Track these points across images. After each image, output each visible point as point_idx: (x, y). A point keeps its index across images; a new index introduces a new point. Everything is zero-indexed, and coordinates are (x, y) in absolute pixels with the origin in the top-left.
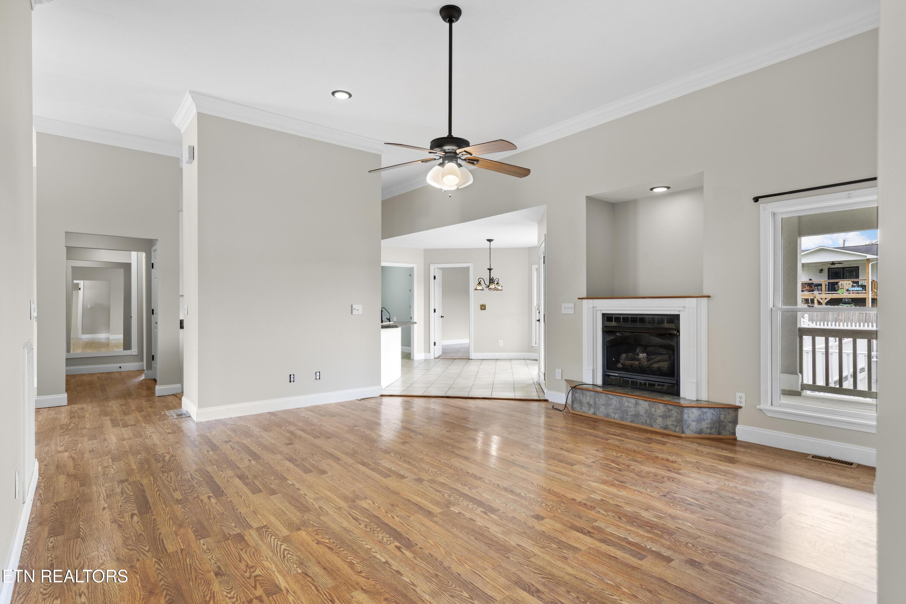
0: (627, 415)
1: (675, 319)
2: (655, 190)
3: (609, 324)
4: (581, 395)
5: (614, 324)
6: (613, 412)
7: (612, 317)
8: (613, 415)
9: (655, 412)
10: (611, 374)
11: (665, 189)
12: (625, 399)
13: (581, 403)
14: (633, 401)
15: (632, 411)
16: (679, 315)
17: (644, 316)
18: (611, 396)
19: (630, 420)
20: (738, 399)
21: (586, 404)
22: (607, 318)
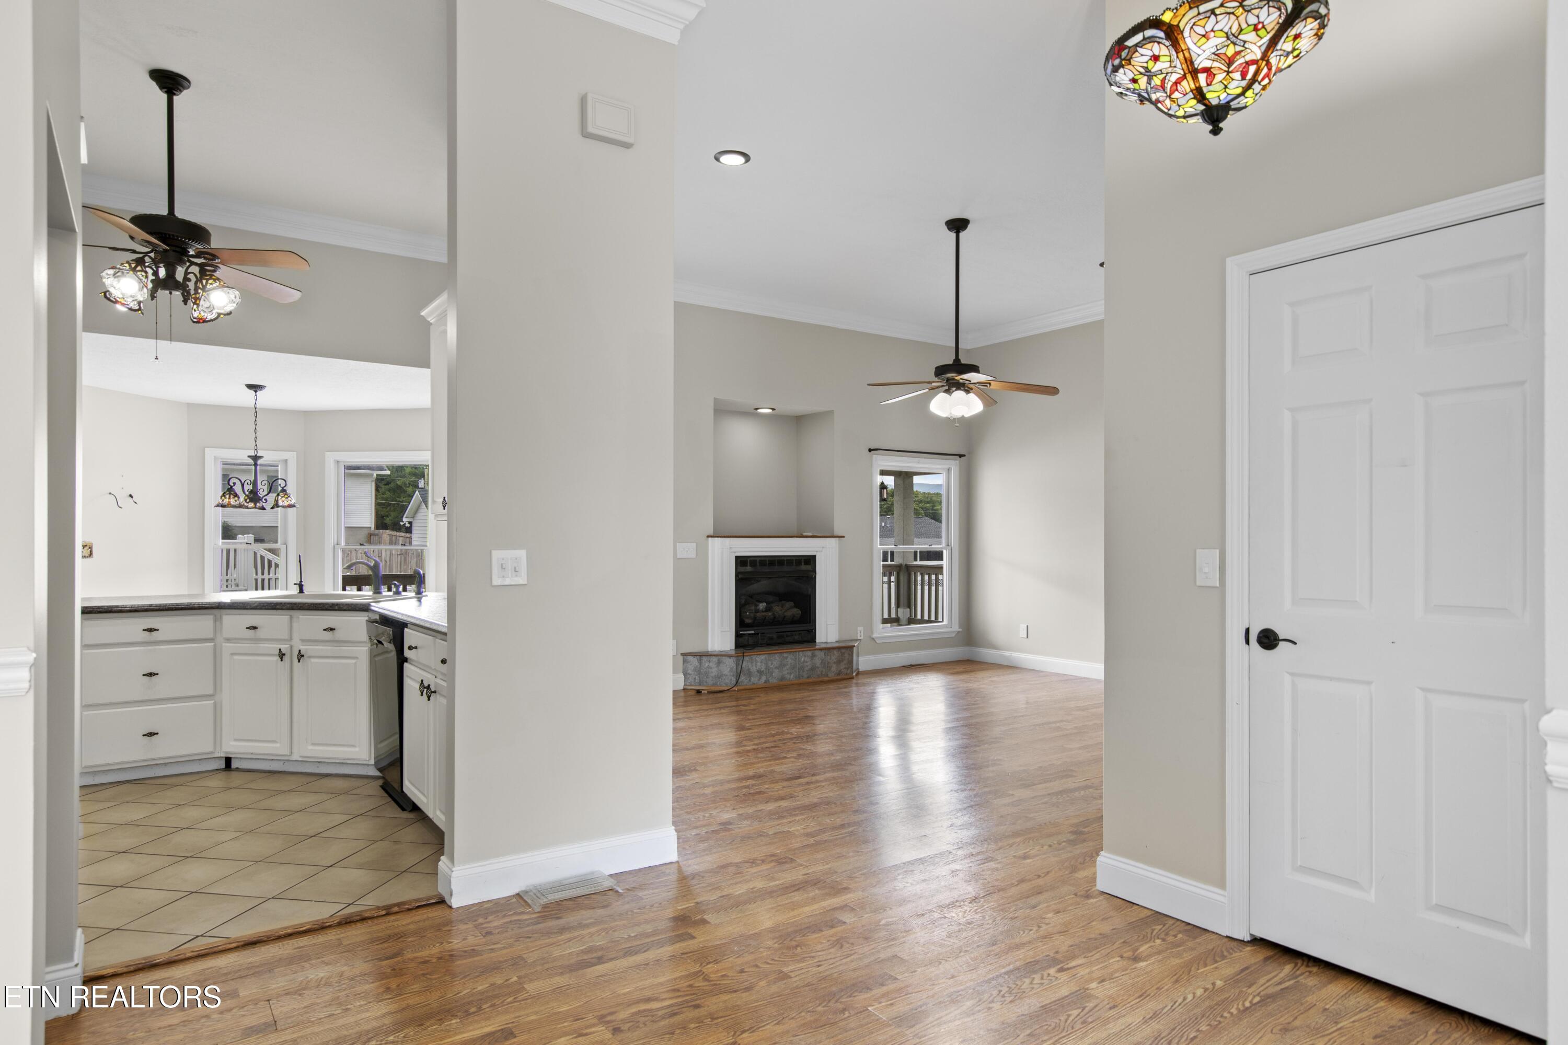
0: (803, 672)
1: (810, 561)
2: (759, 411)
3: (742, 569)
4: (749, 663)
5: (749, 569)
6: (788, 673)
7: (747, 561)
8: (788, 677)
9: (830, 659)
10: (745, 632)
11: (771, 411)
12: (801, 654)
13: (749, 674)
14: (809, 653)
15: (809, 665)
16: (814, 556)
17: (783, 558)
18: (785, 655)
19: (806, 676)
20: (859, 633)
21: (756, 673)
22: (741, 561)
